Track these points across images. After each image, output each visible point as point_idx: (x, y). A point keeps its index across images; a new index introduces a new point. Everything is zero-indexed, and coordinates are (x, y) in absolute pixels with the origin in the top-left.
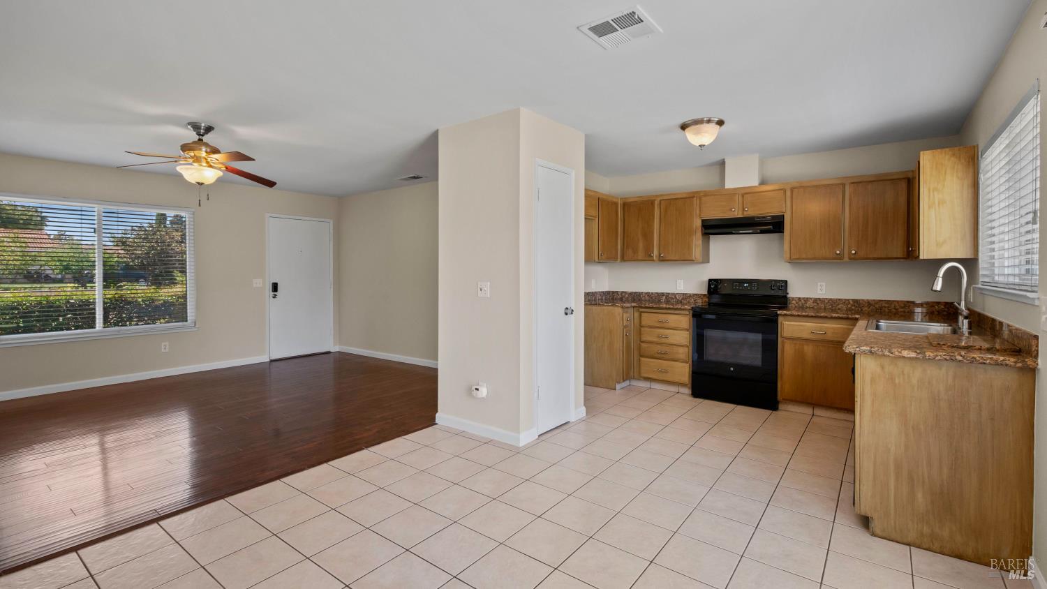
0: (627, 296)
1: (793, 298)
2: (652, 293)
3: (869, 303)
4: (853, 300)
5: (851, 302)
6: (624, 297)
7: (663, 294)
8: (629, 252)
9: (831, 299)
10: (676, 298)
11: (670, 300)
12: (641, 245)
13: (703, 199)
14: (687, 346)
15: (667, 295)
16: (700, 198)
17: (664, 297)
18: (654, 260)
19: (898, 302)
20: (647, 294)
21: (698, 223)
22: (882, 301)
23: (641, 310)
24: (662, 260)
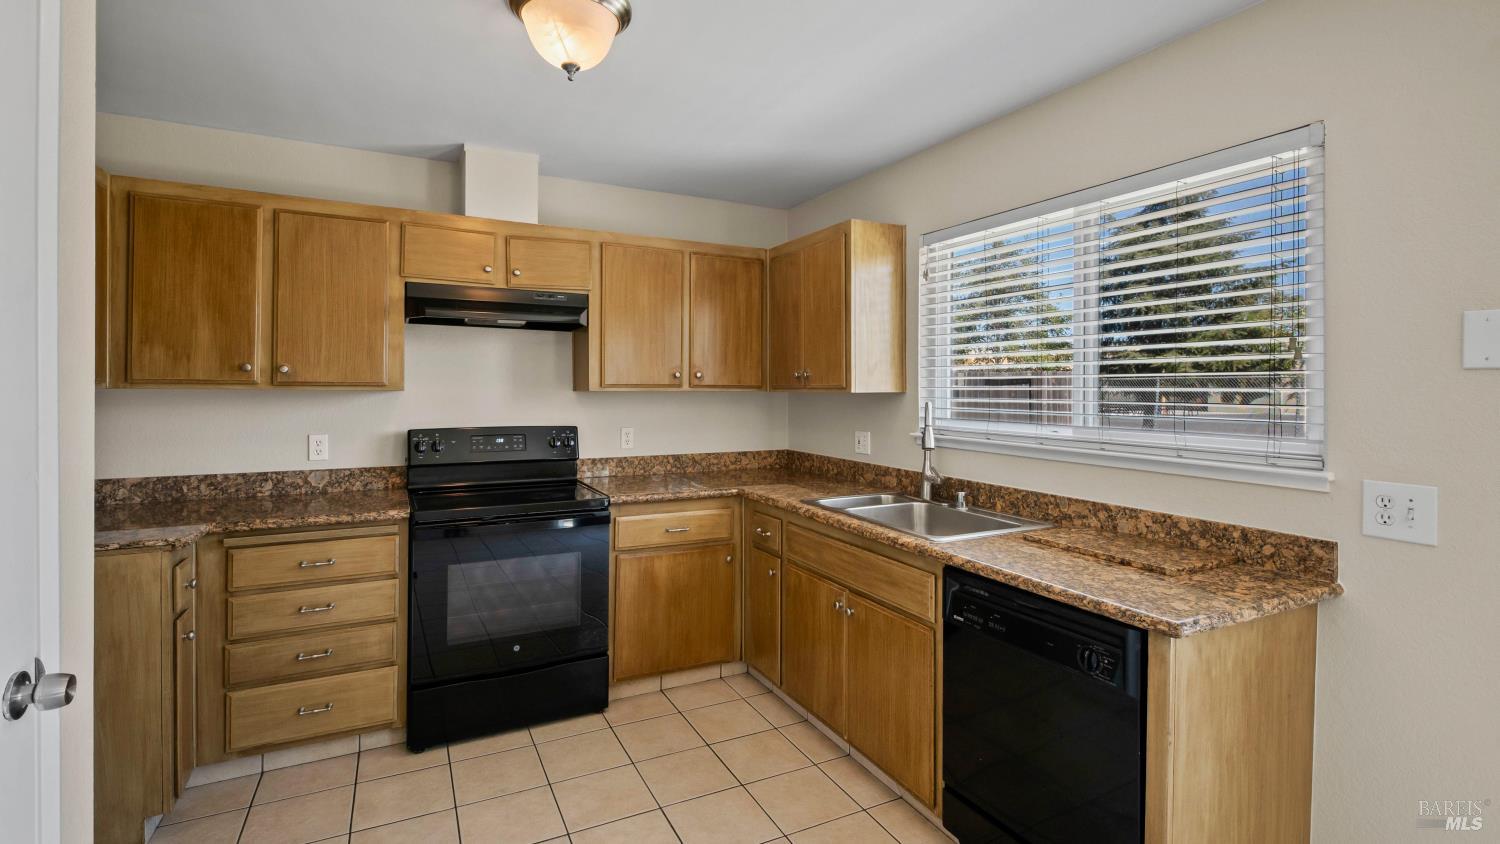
0: (121, 493)
1: (583, 461)
2: (226, 477)
3: (694, 460)
4: (673, 456)
5: (671, 461)
6: (113, 496)
7: (264, 477)
8: (155, 357)
9: (643, 458)
10: (306, 482)
11: (289, 489)
12: (204, 334)
13: (409, 229)
14: (393, 620)
15: (279, 478)
16: (402, 227)
17: (269, 486)
18: (254, 383)
19: (728, 454)
20: (209, 480)
21: (396, 291)
22: (709, 454)
23: (229, 542)
24: (278, 380)
